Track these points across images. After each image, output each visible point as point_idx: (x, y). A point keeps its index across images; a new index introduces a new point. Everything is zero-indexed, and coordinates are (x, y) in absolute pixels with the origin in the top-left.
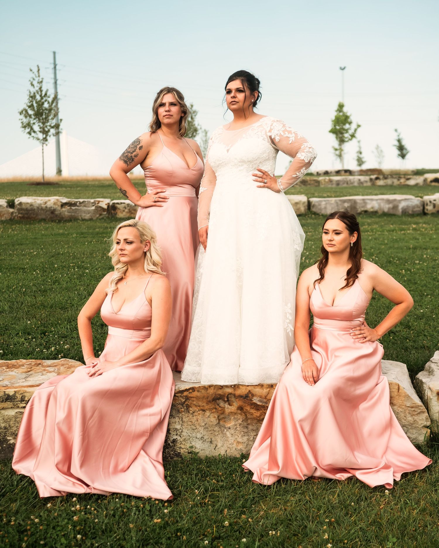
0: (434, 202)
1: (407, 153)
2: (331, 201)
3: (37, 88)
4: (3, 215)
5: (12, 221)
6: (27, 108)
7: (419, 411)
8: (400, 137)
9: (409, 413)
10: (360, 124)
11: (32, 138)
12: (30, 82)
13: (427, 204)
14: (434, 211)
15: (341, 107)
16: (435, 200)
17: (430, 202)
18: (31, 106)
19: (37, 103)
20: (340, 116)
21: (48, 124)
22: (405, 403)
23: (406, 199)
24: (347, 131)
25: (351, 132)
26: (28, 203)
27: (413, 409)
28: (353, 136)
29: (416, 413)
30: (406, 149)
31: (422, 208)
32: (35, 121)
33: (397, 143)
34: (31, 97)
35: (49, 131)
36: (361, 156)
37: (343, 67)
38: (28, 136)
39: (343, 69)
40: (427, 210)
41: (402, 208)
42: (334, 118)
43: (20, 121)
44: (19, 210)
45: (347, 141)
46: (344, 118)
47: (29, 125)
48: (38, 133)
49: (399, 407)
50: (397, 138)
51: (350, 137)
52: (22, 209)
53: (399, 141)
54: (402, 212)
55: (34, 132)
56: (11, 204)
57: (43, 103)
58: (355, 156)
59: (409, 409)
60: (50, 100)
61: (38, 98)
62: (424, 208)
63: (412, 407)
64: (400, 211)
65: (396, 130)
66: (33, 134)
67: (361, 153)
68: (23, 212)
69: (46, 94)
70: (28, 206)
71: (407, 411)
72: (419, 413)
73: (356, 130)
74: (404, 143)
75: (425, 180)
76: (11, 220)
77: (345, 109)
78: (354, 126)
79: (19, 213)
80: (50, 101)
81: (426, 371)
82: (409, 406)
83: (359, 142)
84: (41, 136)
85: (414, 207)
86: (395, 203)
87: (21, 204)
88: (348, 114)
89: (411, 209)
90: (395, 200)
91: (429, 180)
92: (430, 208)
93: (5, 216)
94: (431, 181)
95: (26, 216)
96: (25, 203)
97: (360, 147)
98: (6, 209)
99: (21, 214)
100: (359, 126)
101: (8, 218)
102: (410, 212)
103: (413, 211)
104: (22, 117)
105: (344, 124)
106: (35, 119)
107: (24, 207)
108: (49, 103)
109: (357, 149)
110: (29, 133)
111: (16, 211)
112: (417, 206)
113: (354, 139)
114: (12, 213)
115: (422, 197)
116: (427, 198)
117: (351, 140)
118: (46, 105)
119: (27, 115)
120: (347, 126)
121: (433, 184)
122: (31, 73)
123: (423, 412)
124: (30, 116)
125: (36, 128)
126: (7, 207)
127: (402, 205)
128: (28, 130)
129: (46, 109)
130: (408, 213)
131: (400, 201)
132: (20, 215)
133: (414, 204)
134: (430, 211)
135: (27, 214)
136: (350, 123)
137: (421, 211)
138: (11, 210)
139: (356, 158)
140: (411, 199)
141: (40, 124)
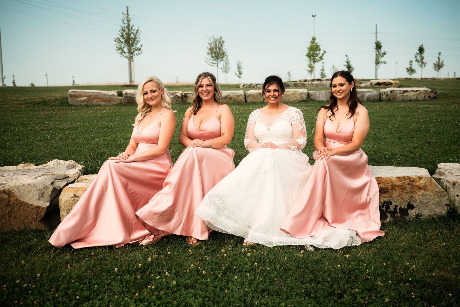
0: (387, 93)
1: (353, 70)
2: (322, 92)
3: (126, 25)
4: (115, 101)
5: (121, 104)
6: (120, 37)
7: (443, 194)
8: (349, 60)
9: (437, 196)
10: (325, 51)
11: (123, 57)
12: (122, 21)
13: (382, 94)
14: (387, 99)
15: (314, 39)
16: (387, 92)
17: (384, 93)
18: (122, 36)
19: (126, 34)
20: (313, 45)
21: (134, 47)
22: (435, 189)
23: (369, 91)
24: (317, 55)
25: (320, 56)
26: (131, 93)
27: (439, 193)
28: (321, 58)
29: (441, 196)
30: (352, 68)
31: (379, 97)
32: (125, 46)
33: (346, 64)
34: (123, 30)
35: (134, 52)
36: (324, 72)
37: (314, 15)
38: (120, 55)
39: (314, 16)
40: (382, 98)
41: (367, 97)
42: (309, 47)
43: (116, 46)
44: (125, 97)
45: (317, 62)
46: (315, 47)
47: (120, 49)
48: (127, 53)
49: (431, 192)
50: (346, 60)
51: (319, 59)
52: (127, 97)
53: (348, 62)
54: (367, 99)
55: (125, 53)
56: (120, 94)
57: (130, 35)
58: (320, 72)
59: (437, 193)
60: (135, 32)
61: (127, 30)
62: (380, 97)
63: (439, 192)
64: (366, 98)
65: (346, 56)
66: (124, 54)
67: (324, 70)
68: (128, 99)
69: (132, 29)
70: (131, 95)
71: (436, 195)
72: (443, 196)
73: (323, 54)
74: (351, 64)
75: (371, 84)
76: (120, 104)
77: (316, 41)
78: (321, 52)
79: (125, 100)
80: (135, 34)
81: (437, 174)
82: (437, 191)
83: (323, 63)
84: (128, 55)
85: (374, 96)
86: (363, 93)
87: (126, 93)
88: (318, 45)
89: (372, 97)
90: (363, 92)
91: (374, 84)
92: (384, 97)
93: (116, 101)
94: (375, 85)
95: (129, 101)
96: (129, 93)
97: (323, 67)
98: (117, 97)
99: (127, 100)
100: (325, 52)
101: (119, 103)
102: (372, 99)
103: (373, 99)
104: (116, 43)
105: (316, 51)
106: (125, 44)
107: (128, 95)
108: (134, 34)
109: (322, 68)
110: (121, 53)
111: (123, 98)
112: (376, 95)
113: (322, 61)
114: (121, 99)
115: (379, 90)
116: (382, 90)
117: (319, 61)
118: (132, 36)
119: (120, 42)
120: (318, 52)
121: (376, 86)
122: (123, 15)
123: (446, 195)
124: (122, 42)
125: (126, 50)
126: (117, 95)
127: (367, 95)
128: (120, 51)
129: (132, 38)
130: (371, 100)
131: (366, 92)
132: (126, 101)
133: (374, 94)
134: (384, 98)
135: (130, 100)
136: (320, 50)
137: (379, 99)
138: (120, 98)
139: (321, 73)
140: (373, 91)
141: (128, 48)
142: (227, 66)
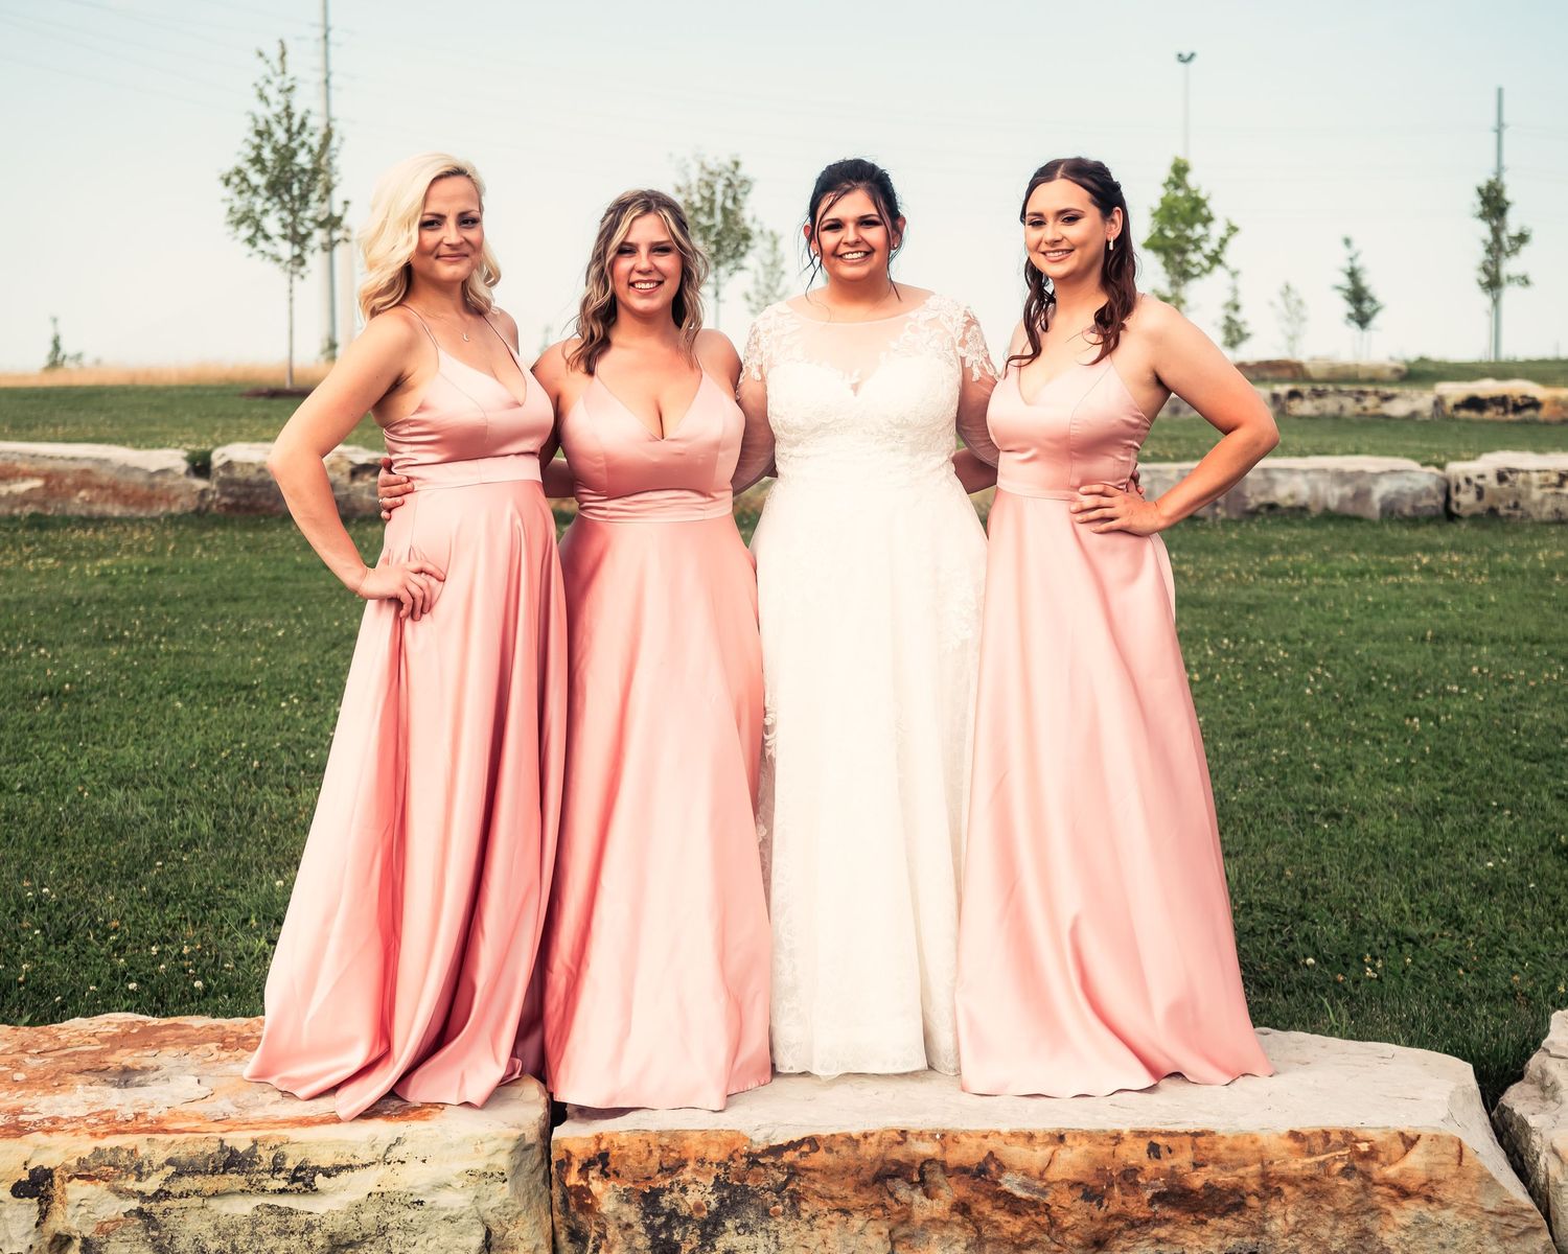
0: (1480, 482)
1: (1375, 312)
3: (278, 109)
4: (176, 498)
5: (200, 517)
6: (245, 166)
7: (1524, 1225)
8: (1357, 264)
9: (1493, 1232)
10: (1235, 223)
11: (260, 256)
12: (255, 92)
13: (1458, 488)
14: (1480, 507)
15: (1180, 170)
16: (1482, 477)
17: (1468, 481)
18: (258, 160)
19: (275, 150)
20: (1176, 199)
21: (309, 214)
22: (1482, 1200)
23: (1393, 472)
24: (1197, 244)
25: (1209, 247)
26: (250, 464)
27: (1505, 1220)
28: (1215, 259)
29: (1513, 1232)
30: (1372, 300)
31: (1441, 499)
32: (268, 205)
33: (1346, 282)
34: (259, 133)
35: (309, 234)
36: (1238, 317)
37: (1186, 54)
38: (247, 248)
39: (1186, 59)
40: (1458, 504)
41: (1383, 499)
42: (1157, 205)
43: (227, 206)
44: (223, 483)
45: (1198, 275)
46: (1187, 205)
47: (246, 218)
48: (277, 240)
49: (1461, 1212)
50: (1347, 266)
51: (1206, 263)
52: (233, 482)
53: (1353, 274)
54: (1383, 510)
55: (267, 237)
56: (200, 466)
57: (294, 153)
58: (1219, 315)
59: (1493, 1218)
60: (315, 142)
61: (281, 136)
62: (1448, 499)
63: (1502, 1214)
64: (1377, 506)
65: (1347, 242)
66: (262, 244)
67: (1237, 308)
68: (236, 489)
69: (303, 125)
70: (252, 472)
71: (1486, 1227)
72: (1524, 1233)
73: (1223, 242)
74: (1366, 281)
75: (1439, 402)
76: (198, 512)
77: (1192, 179)
78: (1217, 230)
79: (223, 494)
80: (316, 148)
81: (1532, 1082)
82: (1491, 1208)
83: (1234, 274)
84: (286, 250)
85: (1417, 496)
86: (1362, 482)
87: (229, 465)
88: (1202, 195)
89: (1409, 500)
90: (1361, 473)
91: (1450, 403)
92: (1466, 499)
93: (181, 500)
94: (1457, 407)
95: (244, 502)
96: (242, 464)
97: (1235, 291)
98: (184, 479)
99: (231, 495)
100: (1233, 229)
101: (191, 509)
102: (1407, 511)
103: (1414, 508)
104: (229, 192)
105: (1191, 225)
106: (268, 199)
107: (238, 474)
108: (311, 150)
109: (1228, 297)
110: (251, 241)
111: (214, 487)
112: (1428, 493)
113: (1218, 269)
114: (203, 493)
115: (1441, 466)
116: (1456, 469)
117: (1208, 271)
118: (303, 159)
119: (246, 187)
120: (1199, 230)
121: (1463, 414)
122: (261, 61)
123: (1537, 1230)
124: (255, 190)
125: (272, 224)
126: (187, 473)
127: (1382, 490)
128: (245, 231)
129: (303, 171)
130: (1400, 512)
131: (1376, 476)
132: (226, 500)
133: (1417, 487)
134: (1468, 507)
135: (247, 496)
136: (1207, 220)
137: (1441, 509)
138: (200, 484)
139: (1223, 322)
140: (1411, 471)
141: (285, 214)
142: (773, 284)
